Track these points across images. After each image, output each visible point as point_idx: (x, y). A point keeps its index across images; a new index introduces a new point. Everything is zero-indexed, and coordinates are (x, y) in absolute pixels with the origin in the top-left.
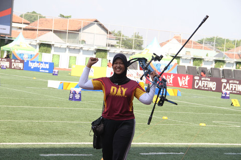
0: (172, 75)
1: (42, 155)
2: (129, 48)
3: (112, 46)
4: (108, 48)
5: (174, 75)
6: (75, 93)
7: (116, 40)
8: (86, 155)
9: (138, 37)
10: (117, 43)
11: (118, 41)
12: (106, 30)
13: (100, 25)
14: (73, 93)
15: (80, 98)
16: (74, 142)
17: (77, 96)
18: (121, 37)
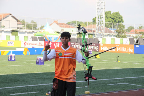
0: (59, 43)
1: (11, 94)
2: (30, 29)
3: (21, 28)
4: (18, 30)
5: (60, 43)
6: (11, 57)
7: (22, 25)
8: (36, 92)
9: (34, 23)
10: (23, 26)
11: (24, 25)
12: (17, 20)
13: (13, 17)
14: (10, 57)
15: (15, 59)
16: (25, 85)
17: (13, 59)
18: (26, 23)
